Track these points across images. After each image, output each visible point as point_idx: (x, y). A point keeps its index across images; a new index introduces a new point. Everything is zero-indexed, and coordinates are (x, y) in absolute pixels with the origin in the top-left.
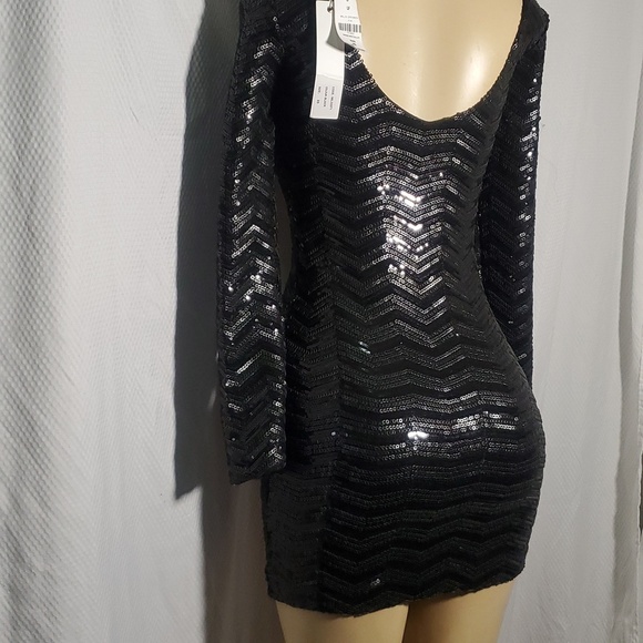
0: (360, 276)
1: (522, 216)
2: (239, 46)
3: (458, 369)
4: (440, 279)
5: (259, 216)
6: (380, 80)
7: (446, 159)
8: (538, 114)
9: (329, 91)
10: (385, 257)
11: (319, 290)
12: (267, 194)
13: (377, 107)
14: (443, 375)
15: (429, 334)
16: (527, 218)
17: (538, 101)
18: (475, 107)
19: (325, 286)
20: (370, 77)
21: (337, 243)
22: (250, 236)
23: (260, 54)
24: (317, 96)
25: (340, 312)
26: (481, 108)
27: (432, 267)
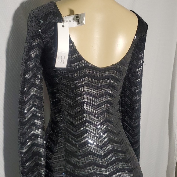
0: (75, 127)
1: (137, 97)
2: (26, 40)
3: (112, 164)
4: (106, 126)
5: (35, 103)
6: (83, 54)
7: (108, 81)
8: (143, 61)
9: (63, 58)
10: (85, 119)
11: (59, 131)
12: (39, 95)
13: (81, 64)
14: (106, 167)
15: (101, 149)
16: (139, 98)
17: (143, 56)
18: (119, 62)
19: (61, 130)
20: (79, 53)
21: (66, 113)
22: (32, 112)
23: (35, 44)
24: (58, 59)
25: (67, 141)
26: (122, 62)
27: (103, 121)
